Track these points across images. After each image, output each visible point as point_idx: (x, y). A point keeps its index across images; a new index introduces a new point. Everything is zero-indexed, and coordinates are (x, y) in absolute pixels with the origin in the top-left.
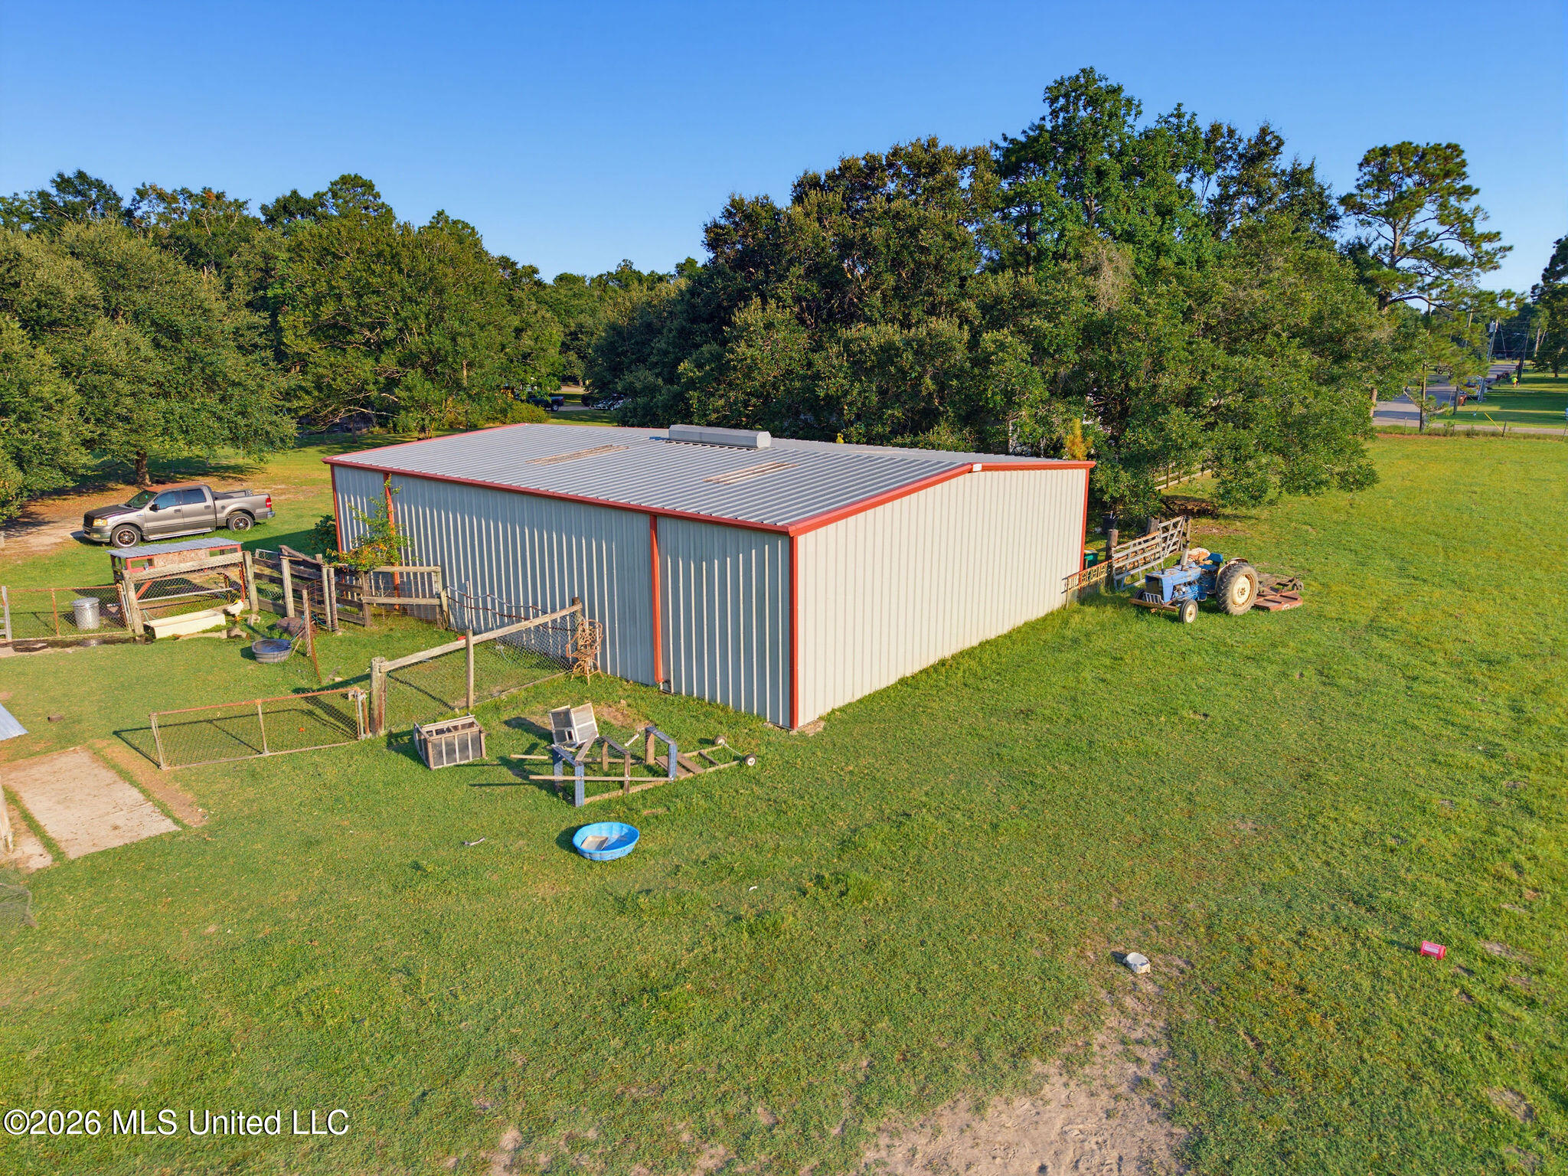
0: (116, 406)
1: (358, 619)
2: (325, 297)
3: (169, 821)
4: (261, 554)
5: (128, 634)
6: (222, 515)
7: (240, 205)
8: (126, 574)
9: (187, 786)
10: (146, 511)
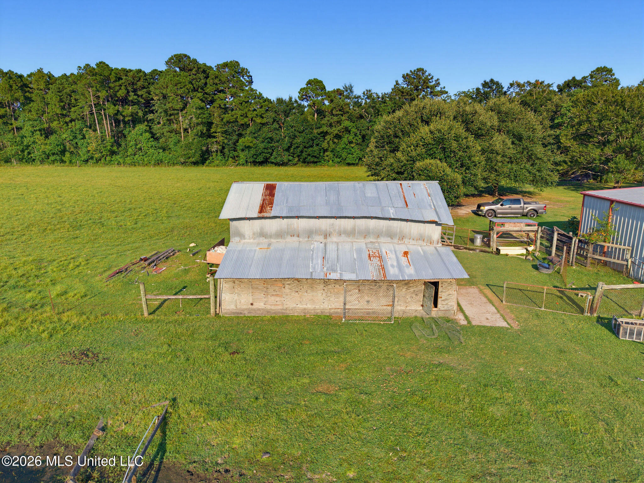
0: (495, 165)
1: (583, 263)
2: (584, 122)
3: (506, 323)
4: (545, 228)
5: (490, 250)
6: (526, 211)
7: (549, 86)
8: (495, 228)
9: (512, 311)
10: (499, 206)
